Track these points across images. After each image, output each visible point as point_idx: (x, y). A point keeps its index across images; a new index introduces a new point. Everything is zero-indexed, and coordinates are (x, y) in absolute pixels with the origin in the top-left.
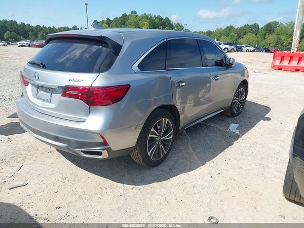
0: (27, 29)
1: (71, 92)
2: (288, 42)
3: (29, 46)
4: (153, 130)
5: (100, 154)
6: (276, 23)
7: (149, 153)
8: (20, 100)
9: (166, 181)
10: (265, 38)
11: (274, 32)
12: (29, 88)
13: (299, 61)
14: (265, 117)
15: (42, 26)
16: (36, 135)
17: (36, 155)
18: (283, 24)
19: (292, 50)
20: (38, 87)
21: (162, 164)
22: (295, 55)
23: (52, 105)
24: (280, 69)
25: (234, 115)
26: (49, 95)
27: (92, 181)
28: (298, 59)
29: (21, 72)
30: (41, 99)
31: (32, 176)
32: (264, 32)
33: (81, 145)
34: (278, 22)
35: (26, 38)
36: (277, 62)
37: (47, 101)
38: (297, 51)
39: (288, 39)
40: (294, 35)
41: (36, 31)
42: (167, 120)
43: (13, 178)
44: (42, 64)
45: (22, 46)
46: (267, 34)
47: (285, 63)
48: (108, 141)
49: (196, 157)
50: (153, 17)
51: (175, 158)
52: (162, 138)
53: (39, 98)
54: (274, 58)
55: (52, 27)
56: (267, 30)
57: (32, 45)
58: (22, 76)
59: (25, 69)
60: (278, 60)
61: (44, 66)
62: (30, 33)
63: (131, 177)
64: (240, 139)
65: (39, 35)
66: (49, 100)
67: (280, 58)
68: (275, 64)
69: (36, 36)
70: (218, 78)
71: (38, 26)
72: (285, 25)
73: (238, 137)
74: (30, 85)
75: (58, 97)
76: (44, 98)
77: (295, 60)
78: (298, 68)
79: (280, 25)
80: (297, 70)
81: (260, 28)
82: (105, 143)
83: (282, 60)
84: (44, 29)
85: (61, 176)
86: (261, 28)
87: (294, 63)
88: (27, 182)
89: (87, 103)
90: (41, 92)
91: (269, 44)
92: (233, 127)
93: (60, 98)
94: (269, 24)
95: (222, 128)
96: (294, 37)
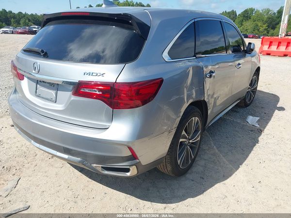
0: (8, 16)
1: (87, 90)
2: (264, 28)
3: (12, 33)
4: (184, 133)
5: (127, 170)
6: (252, 10)
7: (179, 162)
8: (13, 96)
9: (202, 195)
10: (242, 25)
11: (250, 18)
12: (25, 84)
13: (287, 46)
14: (278, 106)
15: (24, 13)
16: (38, 145)
17: (34, 163)
18: (259, 11)
19: (280, 36)
20: (38, 82)
21: (189, 171)
22: (284, 40)
23: (59, 107)
24: (269, 54)
25: (247, 105)
26: (53, 92)
27: (110, 199)
28: (286, 44)
29: (12, 61)
30: (43, 98)
31: (33, 194)
32: (241, 18)
33: (101, 160)
34: (254, 9)
35: (8, 24)
36: (266, 48)
37: (50, 100)
38: (284, 37)
39: (263, 26)
40: (282, 20)
41: (18, 18)
42: (197, 118)
43: (9, 198)
44: (42, 51)
45: (5, 32)
46: (244, 20)
47: (274, 48)
48: (138, 155)
49: (225, 160)
50: (135, 4)
51: (202, 163)
52: (191, 141)
53: (39, 96)
54: (262, 44)
55: (34, 14)
56: (244, 16)
57: (16, 32)
58: (15, 68)
59: (18, 58)
60: (266, 45)
61: (45, 55)
62: (12, 20)
63: (158, 191)
64: (263, 134)
65: (22, 22)
66: (54, 99)
67: (269, 43)
68: (264, 49)
69: (18, 23)
70: (240, 66)
71: (20, 13)
72: (261, 11)
73: (260, 131)
74: (25, 79)
75: (67, 96)
76: (46, 97)
77: (283, 46)
78: (287, 54)
79: (256, 12)
80: (285, 55)
81: (237, 15)
82: (134, 157)
83: (270, 45)
84: (26, 17)
85: (71, 193)
86: (239, 15)
87: (283, 49)
88: (28, 204)
89: (110, 105)
90: (41, 89)
91: (246, 30)
92: (252, 120)
93: (70, 98)
94: (246, 11)
95: (239, 121)
96: (282, 22)
